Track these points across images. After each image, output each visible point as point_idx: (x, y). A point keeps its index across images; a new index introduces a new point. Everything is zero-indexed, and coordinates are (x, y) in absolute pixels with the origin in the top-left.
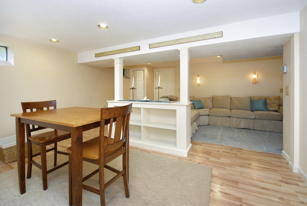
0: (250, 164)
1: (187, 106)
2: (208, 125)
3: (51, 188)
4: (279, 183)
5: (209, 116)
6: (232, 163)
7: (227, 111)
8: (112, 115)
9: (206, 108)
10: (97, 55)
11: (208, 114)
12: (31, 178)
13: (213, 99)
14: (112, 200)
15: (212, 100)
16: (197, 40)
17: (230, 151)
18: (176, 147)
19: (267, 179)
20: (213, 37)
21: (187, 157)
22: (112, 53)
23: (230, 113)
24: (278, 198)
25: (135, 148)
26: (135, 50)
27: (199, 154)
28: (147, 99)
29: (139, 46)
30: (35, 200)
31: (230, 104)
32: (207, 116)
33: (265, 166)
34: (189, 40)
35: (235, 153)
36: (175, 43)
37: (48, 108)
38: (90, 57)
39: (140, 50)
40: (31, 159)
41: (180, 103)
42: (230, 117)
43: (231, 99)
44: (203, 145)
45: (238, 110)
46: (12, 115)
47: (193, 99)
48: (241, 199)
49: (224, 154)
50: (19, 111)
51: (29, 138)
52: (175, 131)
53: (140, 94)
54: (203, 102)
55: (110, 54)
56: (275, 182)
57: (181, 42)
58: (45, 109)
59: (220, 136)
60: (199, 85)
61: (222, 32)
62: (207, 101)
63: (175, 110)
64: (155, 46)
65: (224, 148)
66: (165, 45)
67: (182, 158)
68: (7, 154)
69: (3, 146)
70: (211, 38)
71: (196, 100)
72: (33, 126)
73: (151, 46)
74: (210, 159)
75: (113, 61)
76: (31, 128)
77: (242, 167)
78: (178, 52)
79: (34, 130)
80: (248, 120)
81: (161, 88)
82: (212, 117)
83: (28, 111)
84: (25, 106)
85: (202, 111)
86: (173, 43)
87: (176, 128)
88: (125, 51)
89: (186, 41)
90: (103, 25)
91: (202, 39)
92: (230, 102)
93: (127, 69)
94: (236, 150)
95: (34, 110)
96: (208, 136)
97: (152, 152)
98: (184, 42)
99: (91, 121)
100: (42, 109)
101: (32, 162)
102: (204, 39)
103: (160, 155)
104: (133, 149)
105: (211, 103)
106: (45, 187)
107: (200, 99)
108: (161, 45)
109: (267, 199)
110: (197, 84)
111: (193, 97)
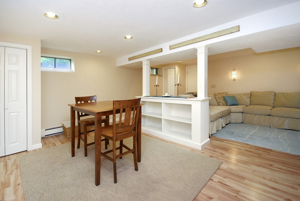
0: (272, 165)
1: (203, 101)
2: (242, 123)
3: (89, 156)
4: (296, 186)
5: (244, 114)
6: (249, 161)
7: (267, 109)
8: (121, 106)
9: (242, 105)
10: (130, 59)
11: (242, 111)
12: (79, 149)
13: (251, 95)
14: (125, 170)
15: (249, 96)
16: (213, 37)
17: (254, 150)
18: (191, 139)
19: (283, 180)
20: (230, 32)
21: (200, 149)
22: (140, 57)
23: (270, 112)
24: (285, 199)
25: (156, 138)
26: (158, 52)
27: (215, 149)
28: (168, 95)
29: (162, 49)
30: (79, 162)
31: (273, 101)
32: (241, 114)
33: (290, 169)
34: (205, 38)
35: (259, 153)
36: (192, 43)
37: (91, 101)
38: (124, 61)
39: (162, 51)
40: (80, 136)
41: (197, 99)
42: (270, 115)
43: (275, 95)
44: (224, 141)
45: (284, 108)
46: (68, 105)
47: (226, 95)
48: (239, 192)
49: (246, 152)
50: (74, 102)
51: (79, 121)
52: (191, 124)
53: (171, 90)
54: (238, 98)
55: (139, 57)
56: (292, 185)
57: (198, 41)
58: (89, 102)
59: (251, 135)
60: (234, 80)
61: (239, 26)
62: (244, 97)
63: (191, 105)
64: (174, 47)
65: (249, 147)
66: (183, 45)
67: (195, 150)
68: (68, 131)
69: (66, 126)
70: (227, 33)
71: (229, 97)
72: (82, 113)
73: (171, 48)
74: (225, 155)
75: (141, 63)
76: (80, 114)
77: (260, 166)
78: (195, 51)
79: (82, 116)
80: (295, 119)
81: (181, 85)
82: (247, 114)
83: (79, 102)
84: (77, 99)
85: (233, 108)
86: (190, 43)
87: (191, 122)
88: (150, 54)
89: (202, 40)
90: (129, 37)
91: (218, 36)
92: (273, 99)
93: (159, 68)
94: (263, 150)
95: (83, 102)
96: (235, 134)
97: (169, 142)
98: (201, 40)
99: (108, 110)
100: (87, 101)
101: (80, 138)
102: (220, 35)
103: (175, 145)
104: (154, 138)
105: (249, 99)
106: (86, 155)
107: (235, 95)
108: (180, 45)
109: (270, 197)
110: (232, 79)
111: (226, 93)
